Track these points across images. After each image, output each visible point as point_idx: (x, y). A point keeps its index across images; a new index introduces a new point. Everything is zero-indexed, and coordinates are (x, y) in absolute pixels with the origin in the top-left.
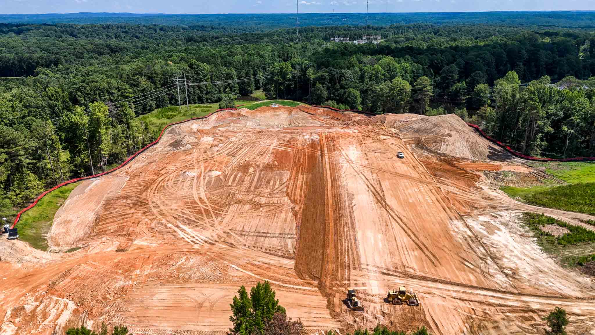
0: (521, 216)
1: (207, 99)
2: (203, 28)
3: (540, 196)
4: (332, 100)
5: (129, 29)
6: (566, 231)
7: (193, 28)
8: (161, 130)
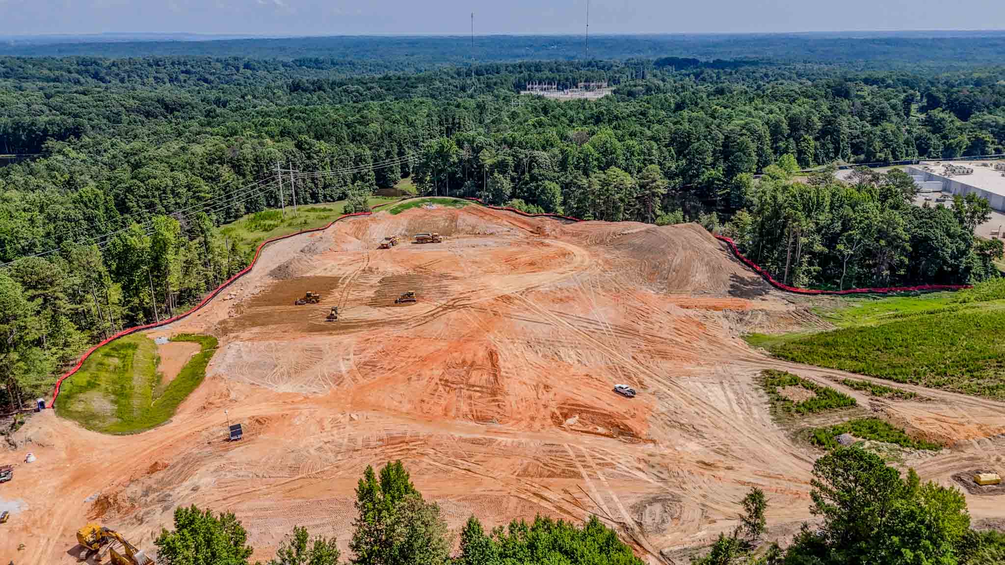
0: (759, 375)
1: (325, 196)
2: (317, 64)
3: (792, 346)
4: (518, 198)
5: (192, 67)
6: (811, 394)
7: (300, 63)
8: (255, 249)
